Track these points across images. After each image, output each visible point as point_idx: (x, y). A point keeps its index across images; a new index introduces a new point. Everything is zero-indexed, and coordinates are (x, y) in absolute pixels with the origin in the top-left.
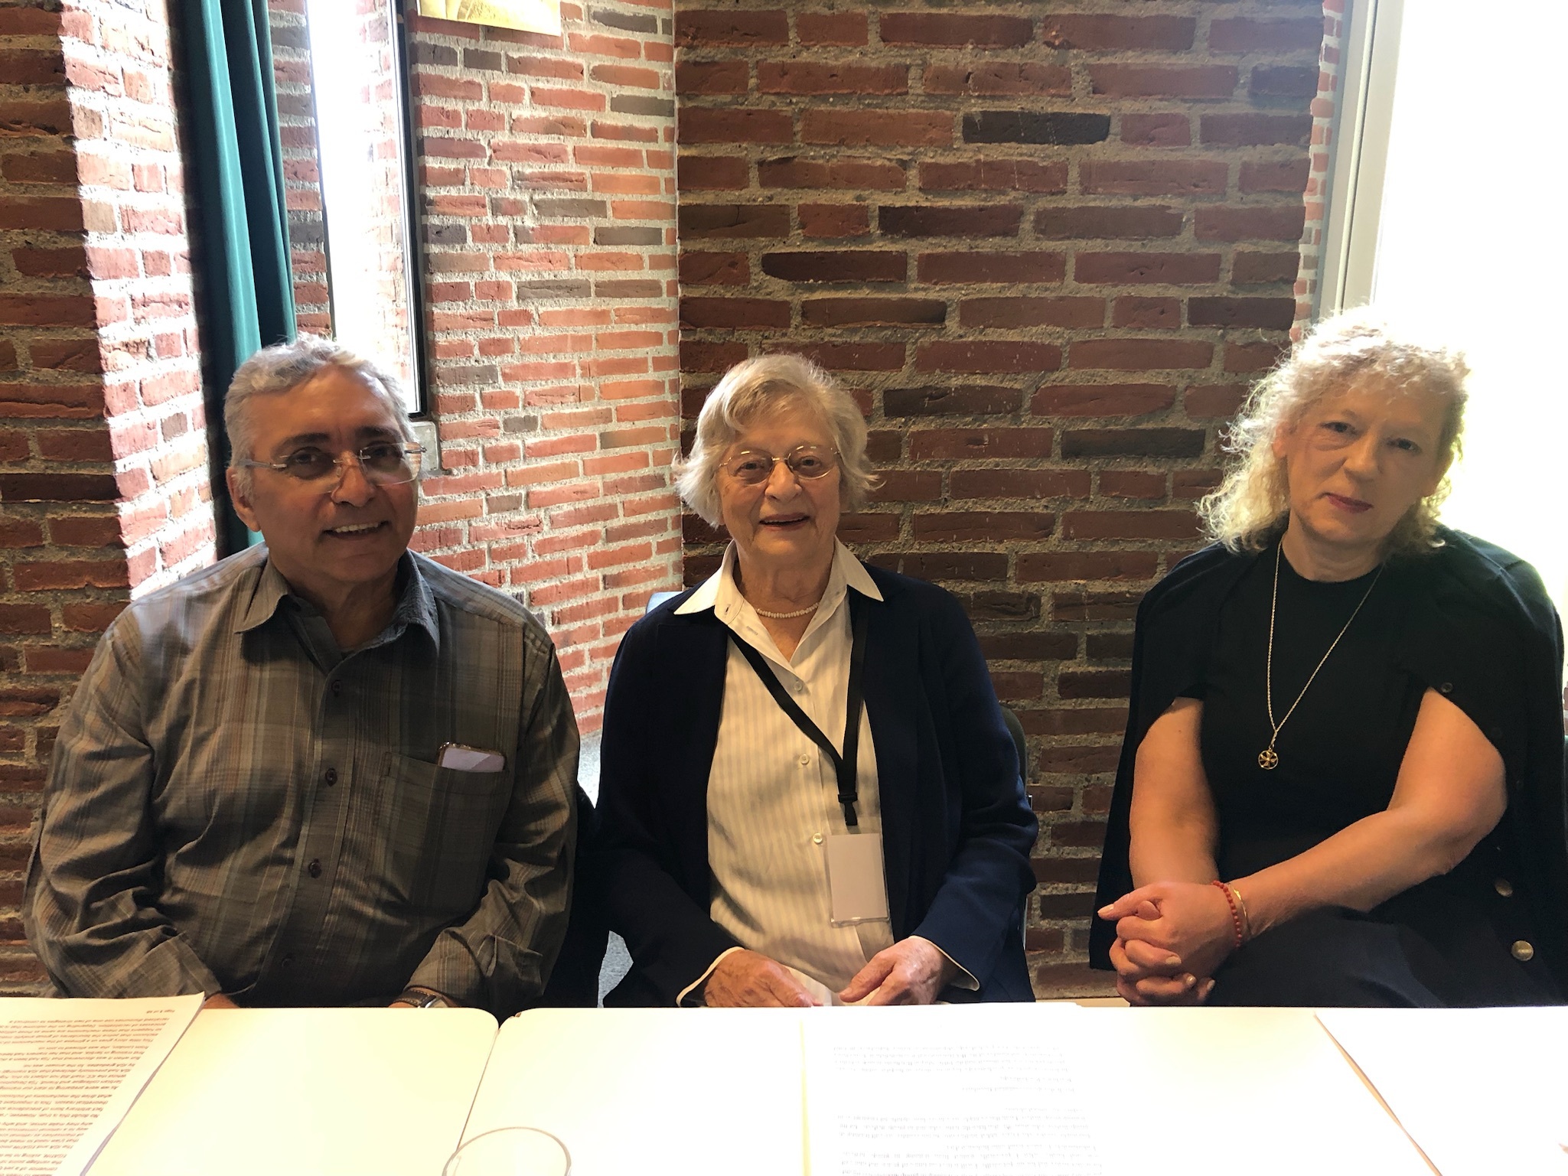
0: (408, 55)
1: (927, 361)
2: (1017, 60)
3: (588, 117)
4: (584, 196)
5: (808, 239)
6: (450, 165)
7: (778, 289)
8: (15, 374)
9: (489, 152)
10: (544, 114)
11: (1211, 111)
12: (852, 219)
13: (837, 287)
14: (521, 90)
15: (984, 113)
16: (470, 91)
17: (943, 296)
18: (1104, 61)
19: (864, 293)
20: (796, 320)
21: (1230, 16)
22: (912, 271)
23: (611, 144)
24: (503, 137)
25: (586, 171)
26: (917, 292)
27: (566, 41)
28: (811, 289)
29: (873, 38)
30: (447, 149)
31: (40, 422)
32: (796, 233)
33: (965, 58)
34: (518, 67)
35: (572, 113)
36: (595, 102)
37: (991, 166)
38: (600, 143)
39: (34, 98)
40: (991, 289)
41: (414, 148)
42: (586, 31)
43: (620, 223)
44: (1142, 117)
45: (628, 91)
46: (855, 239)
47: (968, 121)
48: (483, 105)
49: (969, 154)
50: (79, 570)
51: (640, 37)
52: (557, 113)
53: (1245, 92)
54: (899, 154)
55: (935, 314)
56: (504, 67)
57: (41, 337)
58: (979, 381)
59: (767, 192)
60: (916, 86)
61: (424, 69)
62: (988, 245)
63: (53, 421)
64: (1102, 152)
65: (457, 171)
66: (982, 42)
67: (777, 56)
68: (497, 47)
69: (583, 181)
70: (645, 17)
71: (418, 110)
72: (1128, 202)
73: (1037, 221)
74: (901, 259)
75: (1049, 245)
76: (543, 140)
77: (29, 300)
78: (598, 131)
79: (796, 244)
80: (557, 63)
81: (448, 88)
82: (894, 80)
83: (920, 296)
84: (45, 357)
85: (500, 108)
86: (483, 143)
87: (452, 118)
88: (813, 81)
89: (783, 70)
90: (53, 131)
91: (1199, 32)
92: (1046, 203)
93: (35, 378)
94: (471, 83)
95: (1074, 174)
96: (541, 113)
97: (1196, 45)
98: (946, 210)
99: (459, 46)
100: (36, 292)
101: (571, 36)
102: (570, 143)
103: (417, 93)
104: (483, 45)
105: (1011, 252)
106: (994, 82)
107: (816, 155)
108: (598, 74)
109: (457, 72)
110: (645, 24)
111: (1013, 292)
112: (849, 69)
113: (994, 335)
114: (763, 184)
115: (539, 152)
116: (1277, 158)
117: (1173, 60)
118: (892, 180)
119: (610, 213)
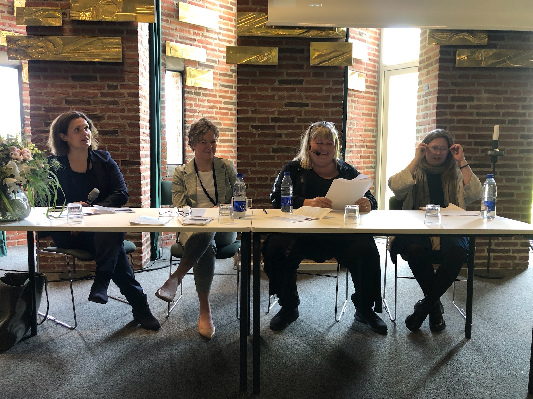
0: (183, 93)
1: (279, 143)
2: (293, 94)
3: (218, 105)
4: (217, 121)
5: (259, 123)
6: (191, 114)
7: (254, 131)
8: (126, 144)
9: (198, 112)
10: (209, 105)
11: (326, 102)
12: (266, 120)
13: (264, 131)
14: (205, 100)
15: (288, 103)
16: (195, 100)
17: (282, 132)
18: (308, 94)
19: (268, 132)
20: (257, 136)
21: (328, 87)
22: (276, 128)
23: (223, 111)
24: (201, 109)
25: (218, 116)
26: (277, 131)
27: (214, 90)
28: (259, 131)
29: (269, 90)
30: (190, 111)
31: (129, 152)
32: (257, 122)
33: (285, 94)
34: (204, 95)
35: (215, 104)
36: (220, 102)
37: (290, 111)
38: (220, 111)
39: (134, 99)
40: (290, 131)
41: (184, 110)
42: (218, 88)
43: (224, 127)
44: (314, 103)
45: (227, 100)
46: (267, 123)
47: (285, 104)
48: (197, 102)
49: (285, 109)
50: (133, 177)
51: (229, 89)
52: (212, 104)
53: (331, 99)
54: (274, 109)
55: (280, 135)
56: (202, 95)
57: (131, 137)
58: (288, 147)
59: (252, 115)
60: (276, 98)
61: (186, 95)
62: (289, 124)
63: (131, 151)
64: (308, 109)
65: (192, 115)
66: (287, 91)
67: (254, 93)
68: (200, 91)
69: (217, 118)
70: (230, 85)
71: (185, 103)
72: (312, 117)
73: (297, 120)
74: (275, 126)
75: (299, 124)
76: (209, 110)
77: (130, 131)
78: (220, 108)
79: (257, 123)
80: (212, 94)
81: (191, 99)
82: (273, 97)
83: (278, 132)
84: (131, 141)
85: (201, 103)
86: (197, 110)
87: (191, 105)
88: (260, 97)
89: (255, 95)
90: (136, 104)
91: (323, 90)
92: (298, 117)
93: (129, 144)
94: (195, 98)
95: (303, 112)
96: (209, 104)
97: (323, 92)
98: (282, 118)
99: (193, 91)
100: (131, 130)
101: (215, 89)
102: (214, 110)
103: (185, 100)
104: (198, 91)
105: (293, 125)
106: (289, 97)
107: (261, 109)
108: (221, 97)
109: (193, 96)
110: (230, 87)
111: (293, 132)
112: (265, 95)
113: (290, 139)
114: (251, 114)
115: (208, 112)
116: (337, 110)
117: (319, 94)
118: (273, 113)
119: (222, 125)
